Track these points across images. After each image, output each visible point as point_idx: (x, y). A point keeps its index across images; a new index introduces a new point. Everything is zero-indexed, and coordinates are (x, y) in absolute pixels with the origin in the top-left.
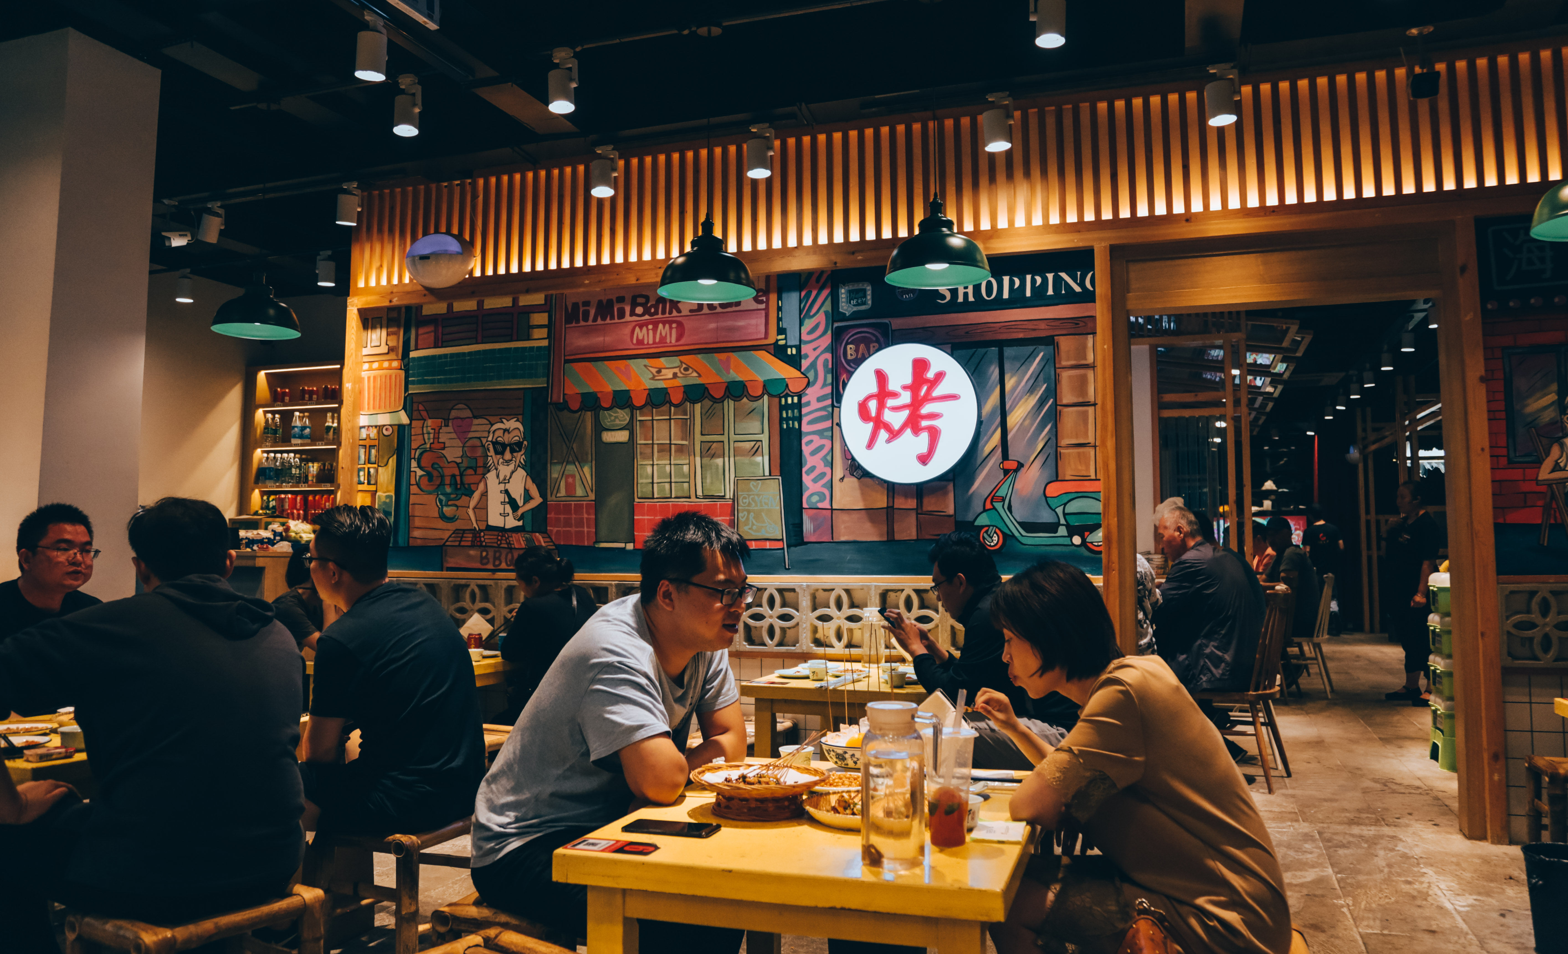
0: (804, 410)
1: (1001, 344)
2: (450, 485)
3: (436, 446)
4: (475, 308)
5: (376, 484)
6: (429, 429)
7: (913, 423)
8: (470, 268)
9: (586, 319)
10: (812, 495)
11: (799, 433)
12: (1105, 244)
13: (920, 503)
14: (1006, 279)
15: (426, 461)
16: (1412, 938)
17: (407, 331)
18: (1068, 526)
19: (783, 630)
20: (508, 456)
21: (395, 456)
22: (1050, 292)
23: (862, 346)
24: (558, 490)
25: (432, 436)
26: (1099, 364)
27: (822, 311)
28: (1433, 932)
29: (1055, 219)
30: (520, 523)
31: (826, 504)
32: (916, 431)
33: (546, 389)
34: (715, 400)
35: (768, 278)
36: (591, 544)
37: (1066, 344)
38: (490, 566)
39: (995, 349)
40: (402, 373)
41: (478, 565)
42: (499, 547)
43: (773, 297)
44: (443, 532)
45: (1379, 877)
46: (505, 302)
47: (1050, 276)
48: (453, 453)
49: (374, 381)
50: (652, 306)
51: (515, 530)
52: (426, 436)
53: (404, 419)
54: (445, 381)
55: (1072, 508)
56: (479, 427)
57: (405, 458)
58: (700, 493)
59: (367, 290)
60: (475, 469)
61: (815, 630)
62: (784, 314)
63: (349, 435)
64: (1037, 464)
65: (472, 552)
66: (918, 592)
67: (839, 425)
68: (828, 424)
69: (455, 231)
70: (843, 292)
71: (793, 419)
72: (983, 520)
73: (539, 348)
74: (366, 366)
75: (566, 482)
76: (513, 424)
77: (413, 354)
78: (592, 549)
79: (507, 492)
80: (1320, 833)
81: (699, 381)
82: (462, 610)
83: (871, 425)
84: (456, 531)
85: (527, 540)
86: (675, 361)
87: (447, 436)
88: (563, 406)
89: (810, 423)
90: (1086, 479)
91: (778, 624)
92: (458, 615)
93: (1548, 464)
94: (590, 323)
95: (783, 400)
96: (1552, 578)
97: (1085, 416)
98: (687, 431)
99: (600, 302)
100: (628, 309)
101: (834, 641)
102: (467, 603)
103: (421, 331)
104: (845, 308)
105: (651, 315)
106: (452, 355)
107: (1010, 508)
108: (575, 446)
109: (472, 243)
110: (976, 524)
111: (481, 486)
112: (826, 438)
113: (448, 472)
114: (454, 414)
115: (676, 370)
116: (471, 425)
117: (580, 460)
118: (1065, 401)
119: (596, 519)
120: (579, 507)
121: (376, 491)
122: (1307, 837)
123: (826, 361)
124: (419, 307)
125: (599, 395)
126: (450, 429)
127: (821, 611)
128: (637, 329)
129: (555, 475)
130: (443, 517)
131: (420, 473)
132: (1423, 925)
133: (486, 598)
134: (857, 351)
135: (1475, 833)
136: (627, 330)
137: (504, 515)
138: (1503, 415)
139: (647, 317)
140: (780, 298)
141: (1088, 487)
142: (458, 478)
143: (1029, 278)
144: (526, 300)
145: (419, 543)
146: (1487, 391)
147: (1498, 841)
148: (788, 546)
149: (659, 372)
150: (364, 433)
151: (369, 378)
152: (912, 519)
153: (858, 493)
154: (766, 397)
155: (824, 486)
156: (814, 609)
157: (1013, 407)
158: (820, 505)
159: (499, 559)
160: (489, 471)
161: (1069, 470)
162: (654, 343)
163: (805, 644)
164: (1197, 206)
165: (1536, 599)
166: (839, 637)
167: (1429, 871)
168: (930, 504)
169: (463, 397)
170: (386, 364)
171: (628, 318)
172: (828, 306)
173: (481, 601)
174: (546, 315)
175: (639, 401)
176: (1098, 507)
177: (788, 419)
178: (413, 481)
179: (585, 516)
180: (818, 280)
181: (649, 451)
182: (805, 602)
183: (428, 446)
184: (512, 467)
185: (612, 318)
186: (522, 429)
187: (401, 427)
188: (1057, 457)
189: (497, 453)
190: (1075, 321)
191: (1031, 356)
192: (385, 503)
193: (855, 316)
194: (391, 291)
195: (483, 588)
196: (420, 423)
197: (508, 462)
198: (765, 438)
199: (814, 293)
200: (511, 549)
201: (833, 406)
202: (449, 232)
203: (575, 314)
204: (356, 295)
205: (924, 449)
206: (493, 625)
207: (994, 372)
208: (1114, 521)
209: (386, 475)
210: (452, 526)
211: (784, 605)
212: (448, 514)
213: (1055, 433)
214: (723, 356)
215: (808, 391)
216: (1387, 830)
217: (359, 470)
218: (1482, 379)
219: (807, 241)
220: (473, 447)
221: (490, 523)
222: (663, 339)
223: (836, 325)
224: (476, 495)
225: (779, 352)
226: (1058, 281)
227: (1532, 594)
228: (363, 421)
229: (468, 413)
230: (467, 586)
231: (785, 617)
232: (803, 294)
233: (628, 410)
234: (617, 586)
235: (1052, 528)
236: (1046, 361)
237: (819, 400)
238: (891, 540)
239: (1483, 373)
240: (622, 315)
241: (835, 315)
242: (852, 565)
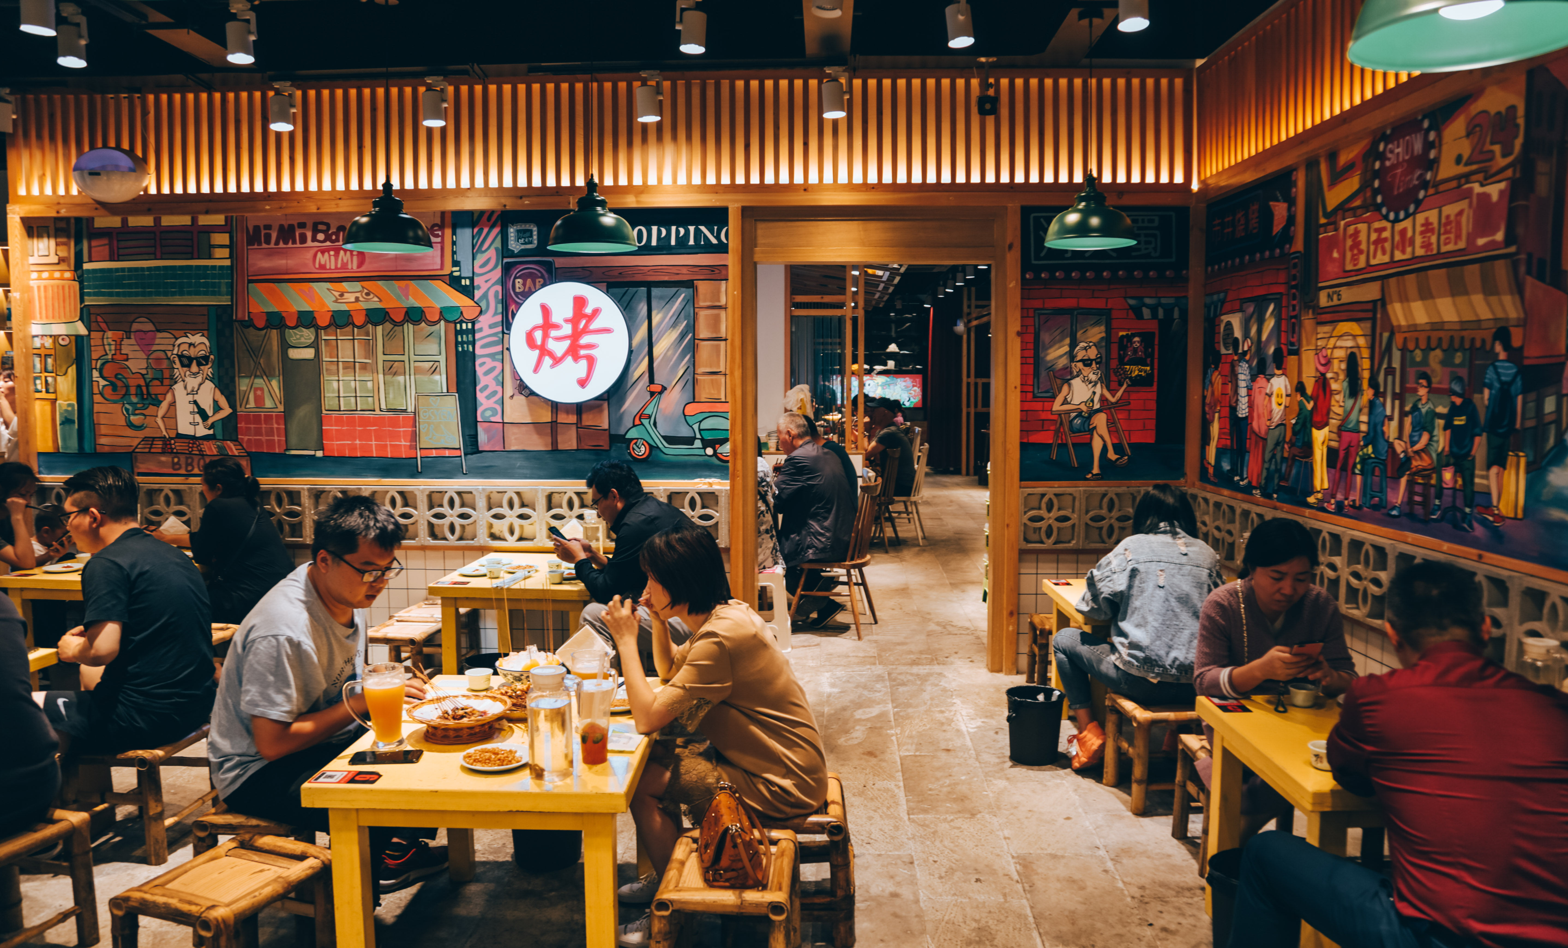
0: (477, 336)
1: (649, 285)
2: (136, 395)
3: (118, 357)
4: (152, 224)
5: (55, 392)
6: (110, 341)
7: (574, 351)
8: (144, 185)
9: (268, 242)
10: (486, 410)
11: (473, 355)
12: (739, 205)
13: (580, 419)
14: (655, 229)
15: (108, 371)
16: (933, 757)
17: (78, 242)
18: (702, 440)
19: (463, 527)
20: (194, 368)
21: (74, 366)
22: (692, 242)
23: (529, 281)
24: (247, 402)
25: (113, 347)
26: (730, 306)
27: (492, 248)
28: (948, 750)
29: (697, 180)
30: (211, 432)
31: (498, 418)
32: (576, 358)
33: (232, 306)
34: (395, 324)
35: (443, 213)
36: (282, 451)
37: (703, 287)
38: (183, 472)
39: (644, 290)
40: (76, 285)
41: (171, 471)
42: (190, 453)
43: (448, 232)
44: (132, 440)
45: (922, 708)
46: (184, 220)
47: (692, 229)
48: (137, 364)
49: (45, 291)
50: (333, 233)
51: (206, 438)
52: (107, 347)
53: (82, 330)
54: (124, 294)
55: (707, 424)
56: (162, 340)
57: (86, 369)
58: (383, 407)
59: (29, 198)
60: (161, 380)
61: (491, 526)
62: (457, 248)
63: (22, 344)
64: (679, 387)
65: (163, 459)
66: (578, 494)
67: (508, 349)
68: (499, 348)
69: (126, 146)
70: (512, 231)
71: (468, 343)
72: (633, 434)
73: (221, 267)
74: (34, 275)
75: (255, 394)
76: (197, 339)
77: (86, 266)
78: (283, 456)
79: (195, 402)
80: (889, 674)
81: (379, 305)
82: (157, 513)
83: (537, 352)
84: (145, 439)
85: (218, 447)
86: (357, 286)
87: (129, 347)
88: (249, 324)
89: (484, 346)
90: (718, 401)
91: (458, 522)
92: (153, 518)
93: (1059, 399)
94: (272, 245)
95: (458, 326)
96: (1056, 483)
97: (718, 349)
98: (370, 351)
99: (281, 227)
100: (309, 235)
101: (507, 535)
102: (161, 506)
103: (94, 243)
104: (514, 245)
105: (332, 241)
106: (130, 270)
107: (655, 424)
108: (262, 361)
109: (145, 160)
110: (627, 436)
111: (169, 397)
112: (497, 360)
113: (132, 382)
114: (135, 326)
115: (358, 295)
116: (154, 338)
117: (268, 374)
118: (702, 336)
119: (286, 429)
120: (268, 418)
121: (56, 400)
122: (879, 678)
123: (497, 292)
124: (91, 220)
125: (284, 315)
126: (132, 341)
127: (495, 511)
128: (319, 255)
129: (243, 388)
130: (131, 425)
131: (102, 382)
132: (943, 745)
133: (181, 502)
134: (524, 284)
135: (995, 668)
136: (309, 255)
137: (194, 424)
138: (1031, 361)
139: (328, 243)
140: (454, 233)
141: (719, 407)
142: (144, 389)
143: (674, 228)
144: (205, 220)
145: (106, 449)
146: (1022, 342)
147: (1009, 673)
148: (465, 454)
149: (342, 295)
150: (37, 343)
151: (39, 287)
152: (573, 433)
153: (525, 409)
154: (442, 322)
155: (496, 402)
156: (490, 508)
157: (659, 339)
158: (493, 419)
159: (191, 464)
160: (176, 383)
161: (703, 394)
162: (336, 268)
163: (483, 539)
164: (813, 179)
165: (1045, 499)
166: (512, 532)
167: (957, 701)
168: (588, 420)
169: (147, 312)
170: (57, 275)
171: (309, 243)
172: (498, 243)
173: (176, 504)
174: (227, 235)
175: (323, 321)
176: (726, 424)
177: (463, 343)
178: (96, 391)
179: (275, 426)
180: (489, 219)
181: (334, 367)
182: (481, 503)
183: (110, 357)
184: (199, 379)
185: (294, 242)
186: (208, 344)
187: (78, 338)
188: (694, 382)
189: (183, 365)
190: (712, 268)
191: (674, 296)
192: (66, 411)
193: (524, 253)
194: (57, 202)
195: (177, 492)
196: (100, 334)
197: (195, 375)
198: (442, 359)
199: (486, 230)
200: (202, 455)
201: (503, 333)
202: (118, 147)
203: (256, 237)
204: (16, 203)
205: (583, 375)
206: (189, 526)
207: (643, 308)
208: (739, 437)
209: (66, 385)
210: (141, 434)
211: (463, 505)
212: (136, 423)
213: (693, 363)
214: (403, 283)
215: (481, 318)
216: (937, 668)
217: (36, 378)
218: (1019, 334)
219: (479, 183)
220: (158, 359)
221: (180, 431)
222: (344, 265)
223: (506, 260)
224: (164, 405)
225: (454, 282)
226: (698, 232)
227: (1043, 495)
228: (35, 329)
229: (150, 327)
230: (161, 490)
231: (463, 516)
232: (476, 230)
233: (312, 329)
234: (309, 490)
235: (689, 441)
236: (687, 302)
237: (491, 326)
238: (555, 450)
239: (1019, 329)
240: (303, 240)
241: (505, 251)
242: (521, 471)
